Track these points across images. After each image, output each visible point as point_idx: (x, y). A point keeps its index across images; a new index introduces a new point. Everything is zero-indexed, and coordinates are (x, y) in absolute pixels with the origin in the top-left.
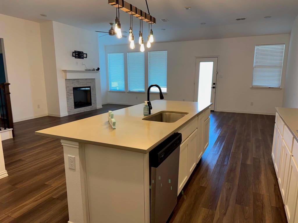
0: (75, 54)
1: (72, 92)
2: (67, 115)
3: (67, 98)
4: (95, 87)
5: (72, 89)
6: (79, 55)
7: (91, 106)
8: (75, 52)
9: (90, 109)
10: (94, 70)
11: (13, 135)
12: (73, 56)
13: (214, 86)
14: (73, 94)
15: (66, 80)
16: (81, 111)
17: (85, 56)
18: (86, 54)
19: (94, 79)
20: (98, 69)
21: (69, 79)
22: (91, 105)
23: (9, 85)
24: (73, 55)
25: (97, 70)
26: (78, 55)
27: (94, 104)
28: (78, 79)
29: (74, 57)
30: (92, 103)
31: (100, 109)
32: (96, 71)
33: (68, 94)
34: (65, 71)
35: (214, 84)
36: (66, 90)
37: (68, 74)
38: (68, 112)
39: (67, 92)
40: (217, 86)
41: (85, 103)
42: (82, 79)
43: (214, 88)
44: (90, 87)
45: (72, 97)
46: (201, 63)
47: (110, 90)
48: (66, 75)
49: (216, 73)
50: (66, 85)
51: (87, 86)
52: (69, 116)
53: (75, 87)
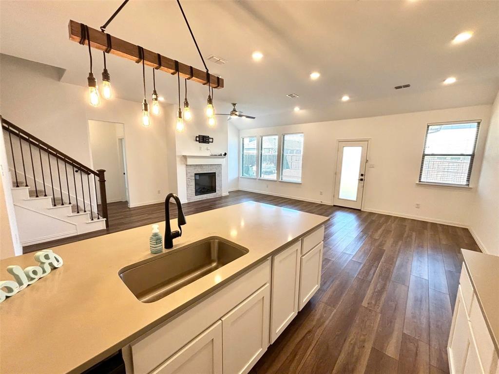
0: (199, 139)
1: (194, 178)
3: (187, 184)
4: (221, 173)
5: (194, 175)
6: (203, 139)
7: (215, 193)
8: (199, 136)
9: (214, 196)
10: (221, 155)
11: (107, 226)
12: (196, 141)
13: (363, 178)
15: (187, 165)
16: (203, 198)
17: (211, 140)
18: (213, 139)
19: (221, 165)
20: (225, 154)
21: (191, 165)
22: (215, 192)
23: (105, 173)
24: (196, 139)
27: (219, 191)
28: (201, 165)
29: (198, 142)
30: (217, 190)
31: (226, 197)
32: (223, 156)
34: (185, 157)
35: (362, 175)
36: (187, 177)
37: (188, 160)
38: (187, 199)
39: (188, 178)
40: (366, 178)
41: (208, 190)
42: (206, 165)
43: (362, 180)
44: (215, 173)
45: (193, 183)
46: (345, 148)
47: (241, 176)
48: (186, 161)
49: (365, 162)
50: (186, 171)
51: (212, 172)
52: (188, 203)
53: (197, 173)
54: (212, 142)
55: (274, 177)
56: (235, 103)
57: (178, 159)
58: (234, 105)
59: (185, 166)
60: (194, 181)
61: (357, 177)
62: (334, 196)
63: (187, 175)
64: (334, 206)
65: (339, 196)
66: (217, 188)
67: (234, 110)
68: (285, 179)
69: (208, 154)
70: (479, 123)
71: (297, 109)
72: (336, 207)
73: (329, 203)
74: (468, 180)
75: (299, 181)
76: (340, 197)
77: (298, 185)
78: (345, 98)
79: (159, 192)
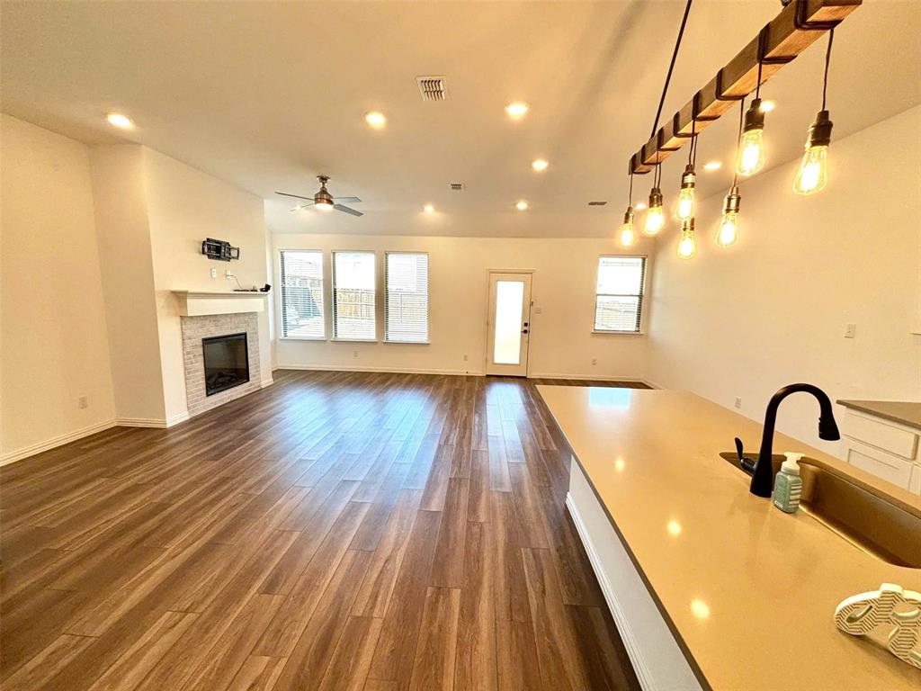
0: (209, 249)
1: (200, 351)
2: (187, 418)
3: (185, 369)
4: (257, 333)
5: (201, 343)
6: (216, 250)
7: (247, 384)
8: (209, 242)
9: (245, 391)
10: (256, 291)
12: (204, 253)
13: (527, 328)
14: (202, 358)
15: (184, 318)
16: (222, 400)
17: (234, 253)
18: (238, 249)
19: (255, 313)
20: (267, 288)
21: (192, 317)
22: (248, 380)
24: (203, 249)
25: (262, 290)
26: (218, 250)
27: (254, 376)
28: (216, 315)
29: (206, 256)
30: (250, 375)
31: (269, 388)
32: (259, 292)
33: (190, 358)
34: (180, 297)
35: (526, 325)
36: (184, 349)
37: (190, 302)
38: (189, 408)
39: (186, 353)
40: (531, 328)
41: (232, 377)
42: (226, 315)
43: (525, 332)
44: (245, 334)
45: (200, 366)
46: (499, 283)
47: (282, 336)
48: (185, 306)
49: (530, 305)
50: (183, 334)
51: (239, 331)
52: (193, 421)
53: (209, 336)
54: (237, 258)
55: (371, 335)
56: (325, 175)
57: (160, 303)
58: (324, 179)
59: (178, 319)
60: (201, 359)
61: (518, 328)
62: (486, 360)
63: (183, 344)
64: (487, 376)
65: (493, 359)
66: (252, 372)
67: (324, 191)
68: (392, 338)
69: (227, 288)
70: (644, 259)
71: (429, 211)
72: (492, 378)
73: (480, 373)
74: (638, 325)
75: (424, 339)
76: (496, 361)
77: (423, 348)
78: (522, 205)
79: (83, 404)
